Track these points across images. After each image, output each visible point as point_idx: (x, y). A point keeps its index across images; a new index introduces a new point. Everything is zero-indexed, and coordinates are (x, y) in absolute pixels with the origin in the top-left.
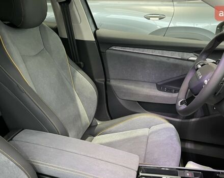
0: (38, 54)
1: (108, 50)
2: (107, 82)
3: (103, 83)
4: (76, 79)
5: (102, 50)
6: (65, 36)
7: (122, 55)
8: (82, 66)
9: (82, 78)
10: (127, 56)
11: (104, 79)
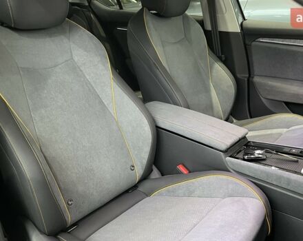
0: (179, 42)
1: (254, 43)
2: (250, 79)
3: (246, 79)
4: (214, 71)
5: (247, 42)
6: (209, 27)
7: (270, 48)
8: (223, 59)
9: (220, 71)
10: (275, 49)
11: (247, 75)
